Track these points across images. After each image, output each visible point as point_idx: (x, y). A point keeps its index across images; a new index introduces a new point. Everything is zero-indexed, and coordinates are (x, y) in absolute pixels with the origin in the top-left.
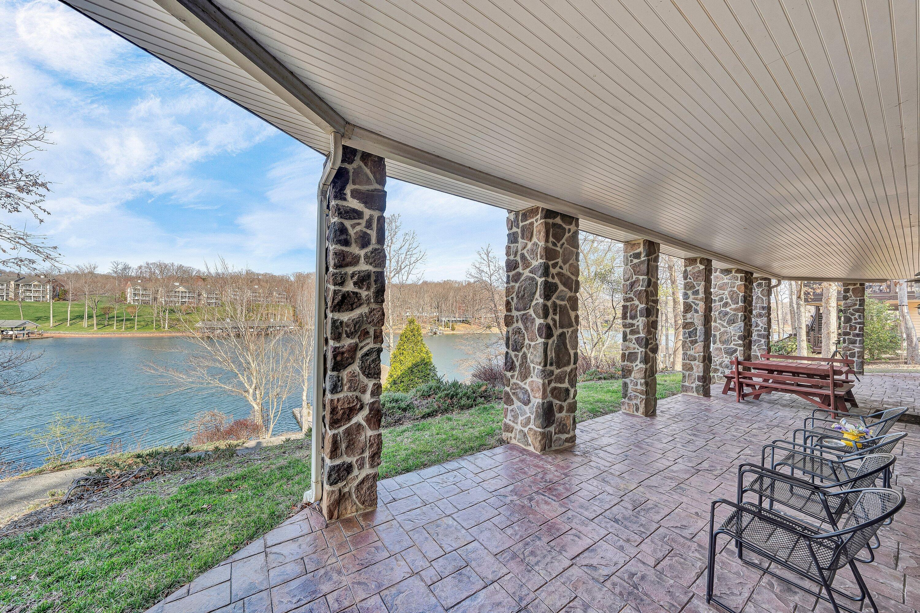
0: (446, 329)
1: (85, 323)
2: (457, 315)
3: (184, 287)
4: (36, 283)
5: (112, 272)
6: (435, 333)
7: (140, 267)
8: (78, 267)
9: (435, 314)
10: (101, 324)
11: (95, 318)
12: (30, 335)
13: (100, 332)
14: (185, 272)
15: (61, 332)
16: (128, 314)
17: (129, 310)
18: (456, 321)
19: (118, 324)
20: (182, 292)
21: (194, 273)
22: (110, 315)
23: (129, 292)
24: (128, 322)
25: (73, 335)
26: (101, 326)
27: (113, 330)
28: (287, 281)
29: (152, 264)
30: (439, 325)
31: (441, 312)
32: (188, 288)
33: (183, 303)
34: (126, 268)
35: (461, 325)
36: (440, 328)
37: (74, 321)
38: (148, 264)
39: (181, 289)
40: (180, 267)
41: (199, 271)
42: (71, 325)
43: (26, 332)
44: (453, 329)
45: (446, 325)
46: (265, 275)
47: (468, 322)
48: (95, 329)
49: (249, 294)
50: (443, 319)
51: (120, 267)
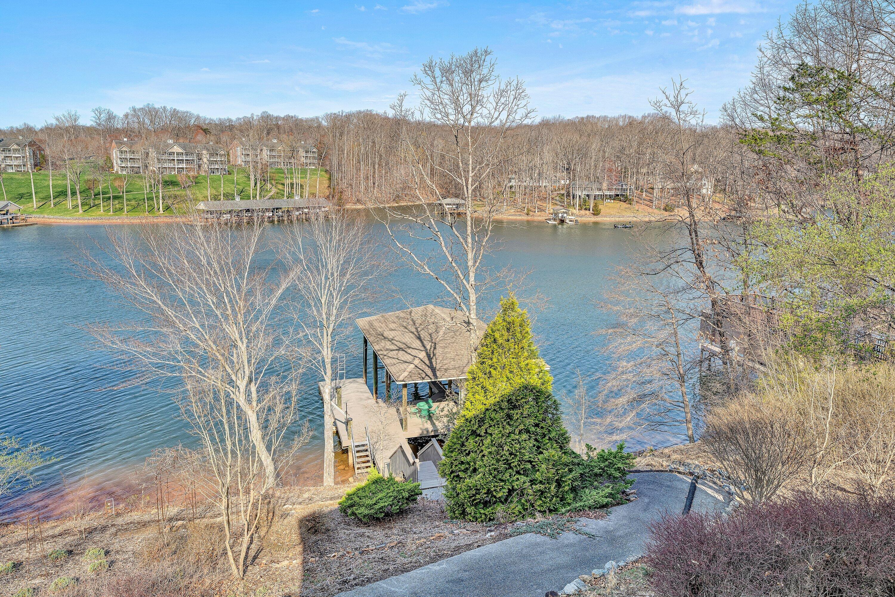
0: (583, 212)
1: (69, 203)
2: (605, 185)
3: (180, 145)
4: (15, 147)
5: (94, 124)
6: (562, 221)
7: (126, 116)
8: (57, 119)
9: (562, 182)
10: (87, 205)
11: (79, 196)
12: (15, 221)
13: (87, 216)
14: (180, 119)
15: (46, 216)
16: (115, 189)
17: (117, 183)
18: (603, 197)
19: (105, 204)
20: (178, 154)
21: (192, 121)
22: (96, 191)
23: (115, 154)
24: (116, 202)
25: (58, 221)
26: (87, 207)
27: (99, 213)
28: (319, 126)
29: (140, 109)
30: (569, 204)
31: (574, 180)
32: (184, 148)
33: (180, 170)
34: (111, 117)
35: (610, 205)
36: (572, 210)
37: (57, 199)
38: (134, 110)
39: (177, 149)
40: (175, 113)
41: (198, 117)
42: (55, 205)
43: (9, 217)
44: (596, 212)
45: (584, 206)
46: (287, 118)
47: (626, 199)
48: (81, 211)
49: (266, 153)
50: (578, 193)
51: (103, 116)
